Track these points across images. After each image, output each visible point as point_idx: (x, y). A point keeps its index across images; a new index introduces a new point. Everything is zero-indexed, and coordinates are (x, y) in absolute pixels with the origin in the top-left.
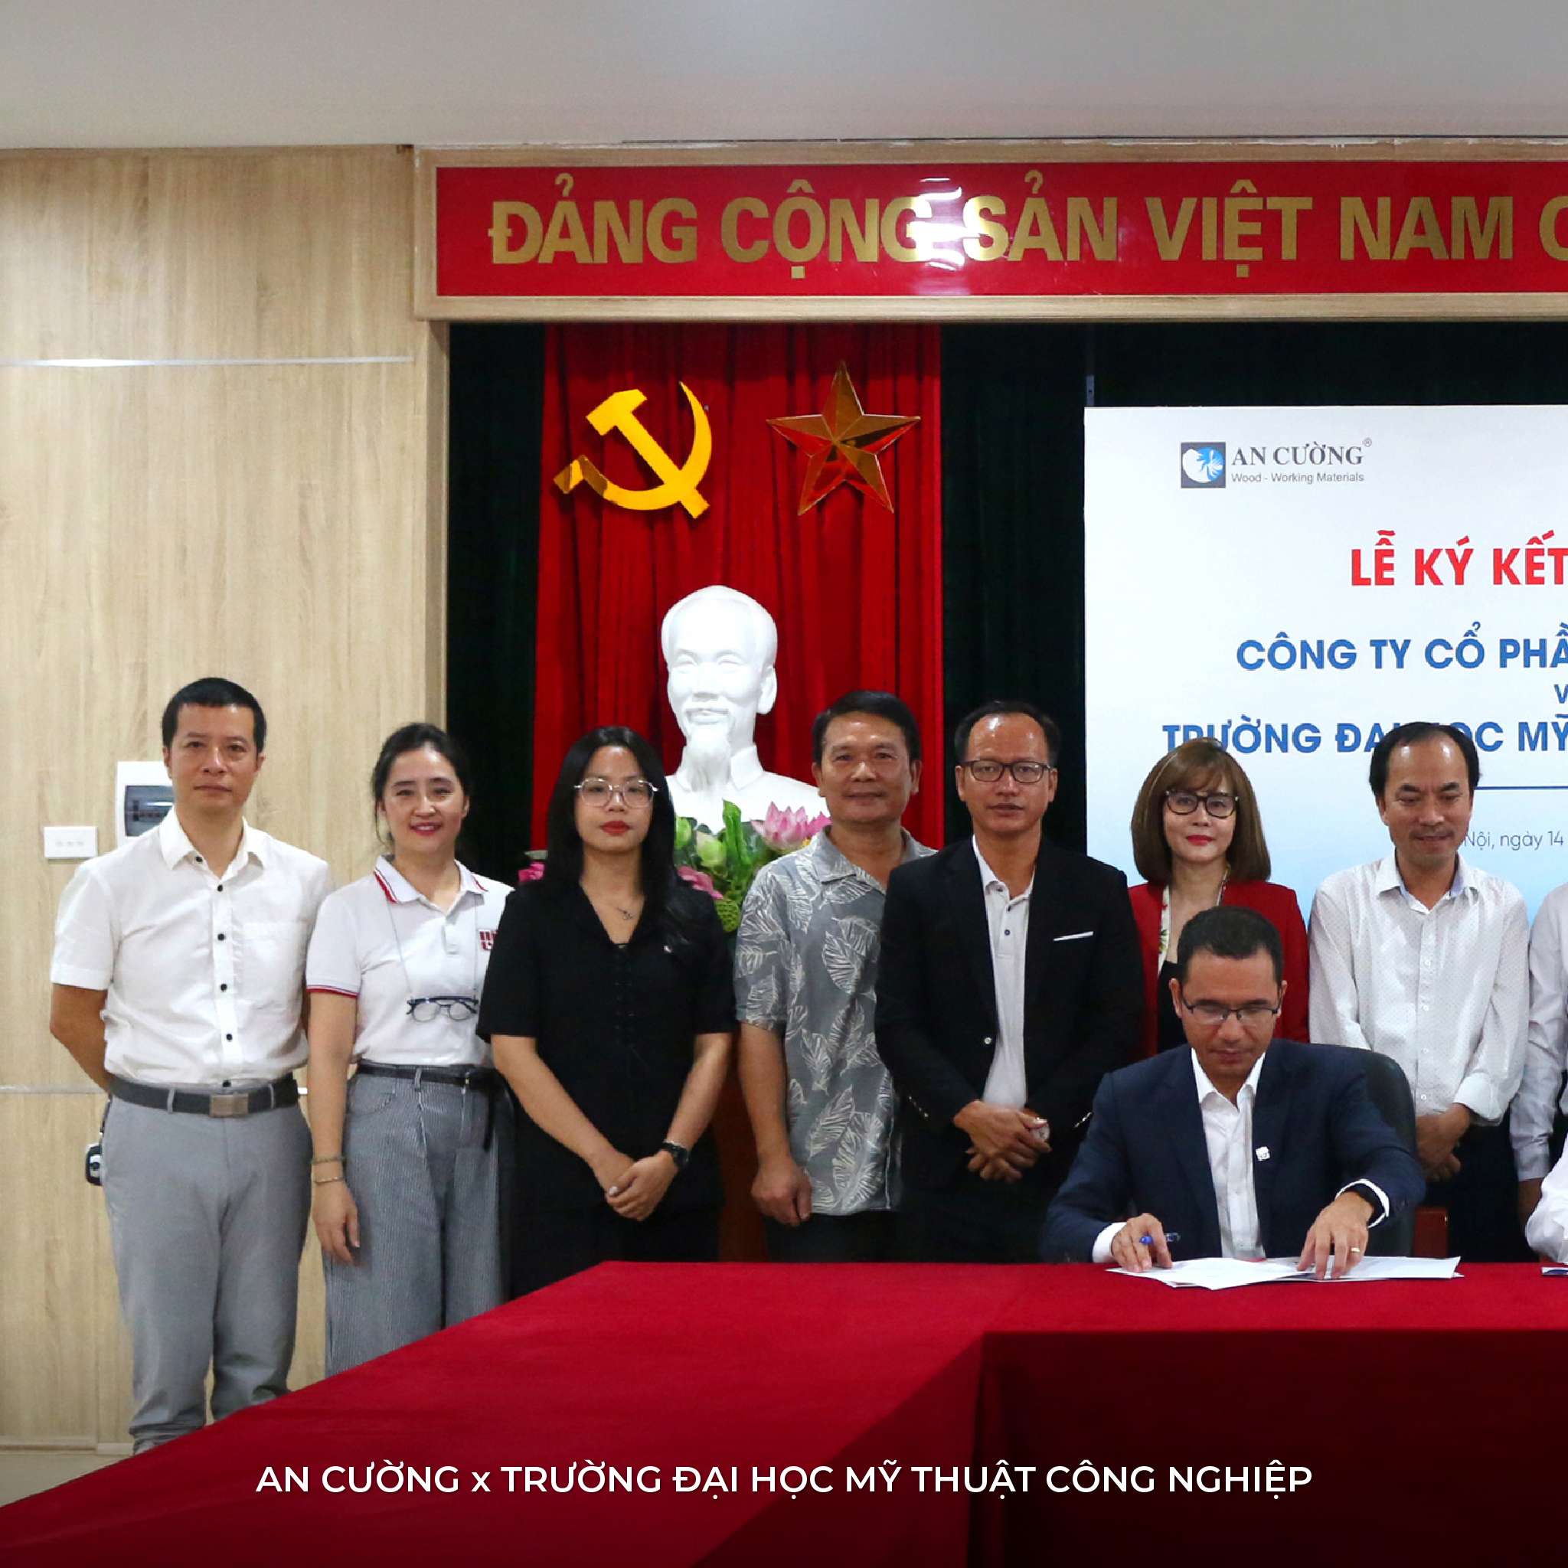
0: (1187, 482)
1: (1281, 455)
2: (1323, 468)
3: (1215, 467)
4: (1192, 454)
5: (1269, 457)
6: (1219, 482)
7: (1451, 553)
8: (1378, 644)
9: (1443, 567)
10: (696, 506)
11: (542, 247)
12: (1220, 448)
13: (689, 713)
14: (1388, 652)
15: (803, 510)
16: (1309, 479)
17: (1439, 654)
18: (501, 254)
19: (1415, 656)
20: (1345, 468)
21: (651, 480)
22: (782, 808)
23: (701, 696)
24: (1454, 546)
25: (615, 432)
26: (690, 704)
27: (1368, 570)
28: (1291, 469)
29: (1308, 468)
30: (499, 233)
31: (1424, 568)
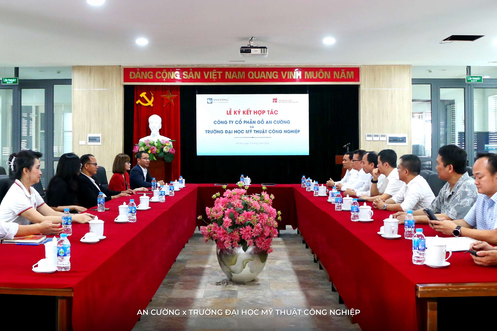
0: (208, 103)
1: (219, 100)
2: (224, 101)
3: (211, 101)
4: (208, 99)
5: (217, 100)
6: (212, 103)
7: (238, 111)
8: (230, 121)
9: (237, 113)
10: (152, 105)
11: (135, 77)
12: (212, 99)
13: (152, 129)
14: (231, 122)
15: (164, 106)
16: (222, 103)
17: (237, 122)
18: (131, 78)
19: (234, 122)
20: (226, 101)
21: (147, 102)
22: (163, 139)
23: (154, 127)
24: (238, 110)
25: (143, 97)
26: (153, 128)
27: (229, 113)
28: (219, 101)
29: (222, 101)
30: (131, 75)
31: (235, 113)
